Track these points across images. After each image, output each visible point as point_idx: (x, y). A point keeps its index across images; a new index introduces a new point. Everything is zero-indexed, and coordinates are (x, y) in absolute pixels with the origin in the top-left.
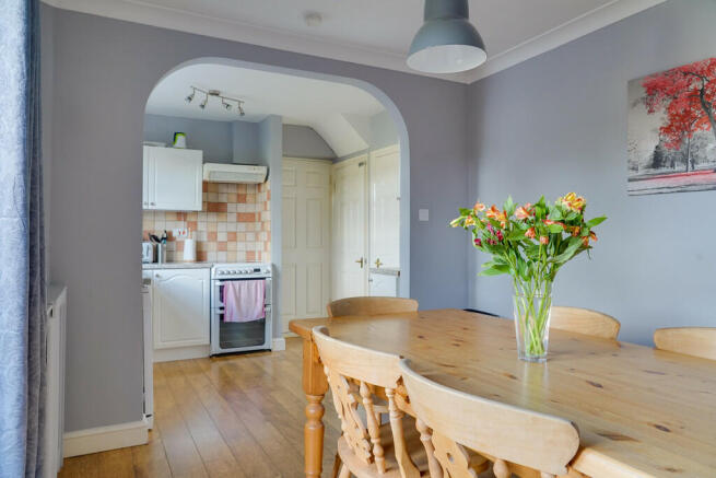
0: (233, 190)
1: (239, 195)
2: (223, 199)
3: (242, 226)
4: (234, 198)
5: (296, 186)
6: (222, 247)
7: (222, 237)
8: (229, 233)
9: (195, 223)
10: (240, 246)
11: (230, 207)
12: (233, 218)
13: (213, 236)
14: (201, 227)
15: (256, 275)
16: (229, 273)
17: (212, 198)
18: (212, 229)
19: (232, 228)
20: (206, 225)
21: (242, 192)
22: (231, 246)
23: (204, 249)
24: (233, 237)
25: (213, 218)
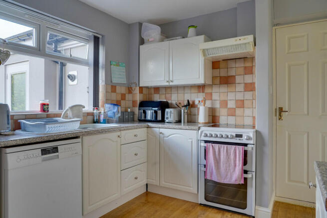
0: (240, 64)
1: (245, 68)
2: (232, 73)
3: (248, 95)
4: (241, 71)
5: (308, 50)
6: (232, 113)
7: (231, 104)
8: (237, 101)
9: (211, 94)
10: (248, 112)
11: (238, 79)
12: (240, 88)
13: (224, 103)
14: (215, 96)
15: (237, 141)
16: (211, 136)
17: (223, 73)
18: (223, 98)
19: (240, 96)
20: (219, 94)
21: (248, 64)
22: (239, 111)
23: (217, 114)
24: (241, 104)
25: (223, 89)
